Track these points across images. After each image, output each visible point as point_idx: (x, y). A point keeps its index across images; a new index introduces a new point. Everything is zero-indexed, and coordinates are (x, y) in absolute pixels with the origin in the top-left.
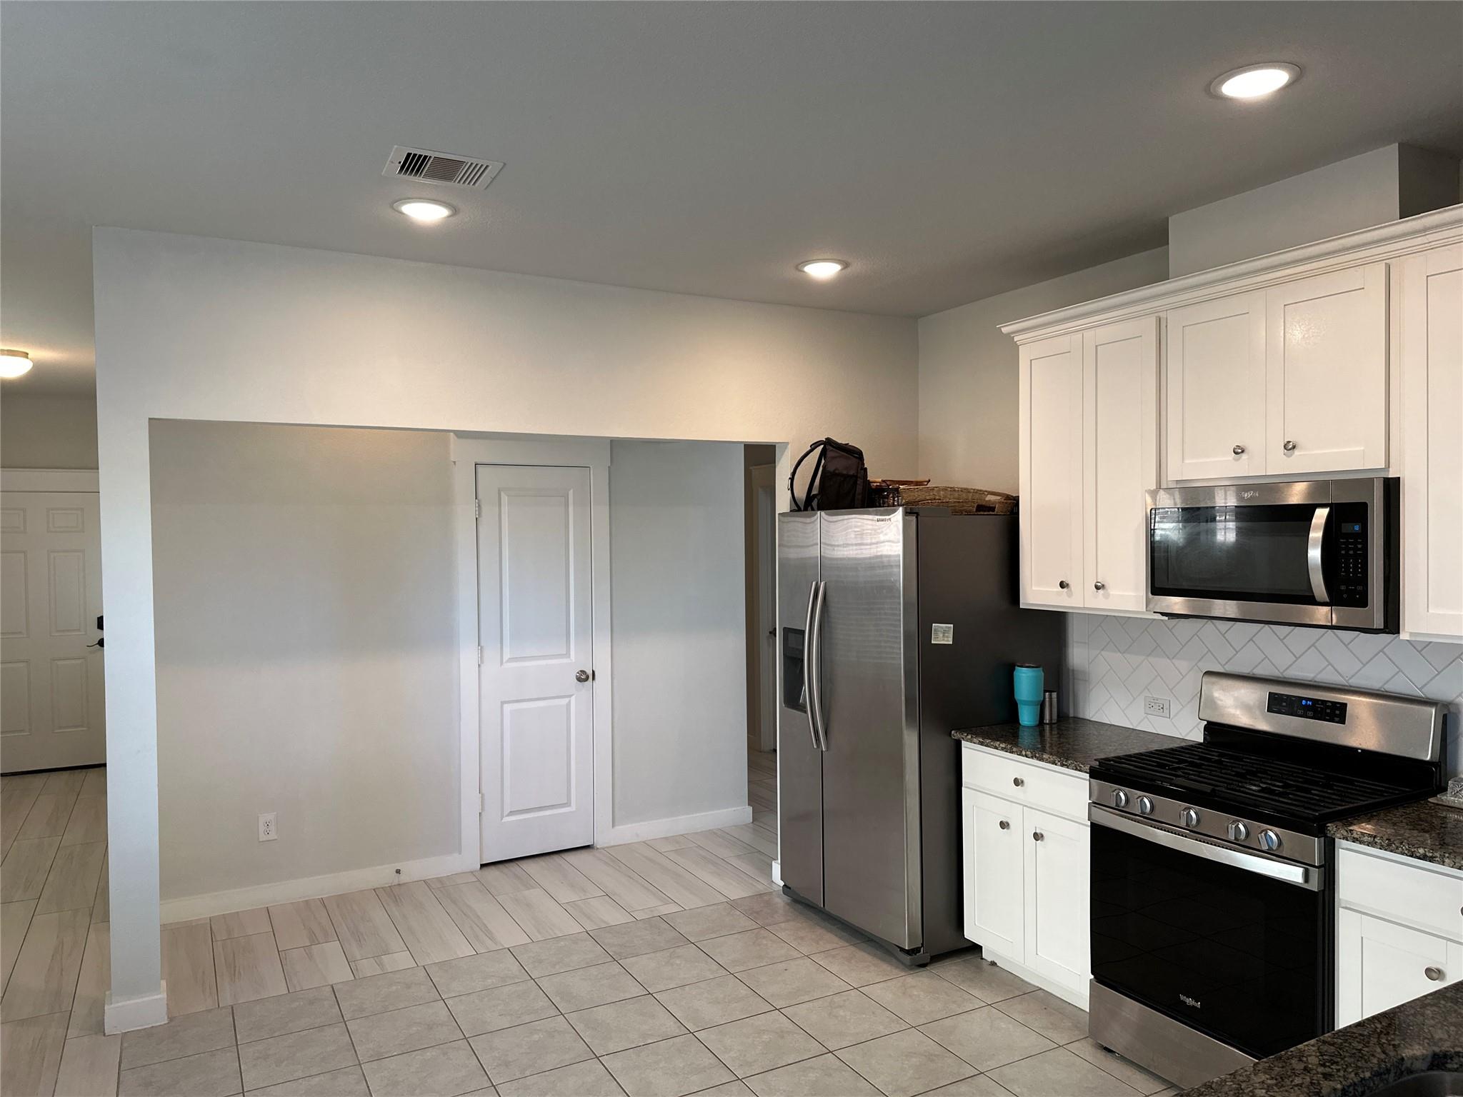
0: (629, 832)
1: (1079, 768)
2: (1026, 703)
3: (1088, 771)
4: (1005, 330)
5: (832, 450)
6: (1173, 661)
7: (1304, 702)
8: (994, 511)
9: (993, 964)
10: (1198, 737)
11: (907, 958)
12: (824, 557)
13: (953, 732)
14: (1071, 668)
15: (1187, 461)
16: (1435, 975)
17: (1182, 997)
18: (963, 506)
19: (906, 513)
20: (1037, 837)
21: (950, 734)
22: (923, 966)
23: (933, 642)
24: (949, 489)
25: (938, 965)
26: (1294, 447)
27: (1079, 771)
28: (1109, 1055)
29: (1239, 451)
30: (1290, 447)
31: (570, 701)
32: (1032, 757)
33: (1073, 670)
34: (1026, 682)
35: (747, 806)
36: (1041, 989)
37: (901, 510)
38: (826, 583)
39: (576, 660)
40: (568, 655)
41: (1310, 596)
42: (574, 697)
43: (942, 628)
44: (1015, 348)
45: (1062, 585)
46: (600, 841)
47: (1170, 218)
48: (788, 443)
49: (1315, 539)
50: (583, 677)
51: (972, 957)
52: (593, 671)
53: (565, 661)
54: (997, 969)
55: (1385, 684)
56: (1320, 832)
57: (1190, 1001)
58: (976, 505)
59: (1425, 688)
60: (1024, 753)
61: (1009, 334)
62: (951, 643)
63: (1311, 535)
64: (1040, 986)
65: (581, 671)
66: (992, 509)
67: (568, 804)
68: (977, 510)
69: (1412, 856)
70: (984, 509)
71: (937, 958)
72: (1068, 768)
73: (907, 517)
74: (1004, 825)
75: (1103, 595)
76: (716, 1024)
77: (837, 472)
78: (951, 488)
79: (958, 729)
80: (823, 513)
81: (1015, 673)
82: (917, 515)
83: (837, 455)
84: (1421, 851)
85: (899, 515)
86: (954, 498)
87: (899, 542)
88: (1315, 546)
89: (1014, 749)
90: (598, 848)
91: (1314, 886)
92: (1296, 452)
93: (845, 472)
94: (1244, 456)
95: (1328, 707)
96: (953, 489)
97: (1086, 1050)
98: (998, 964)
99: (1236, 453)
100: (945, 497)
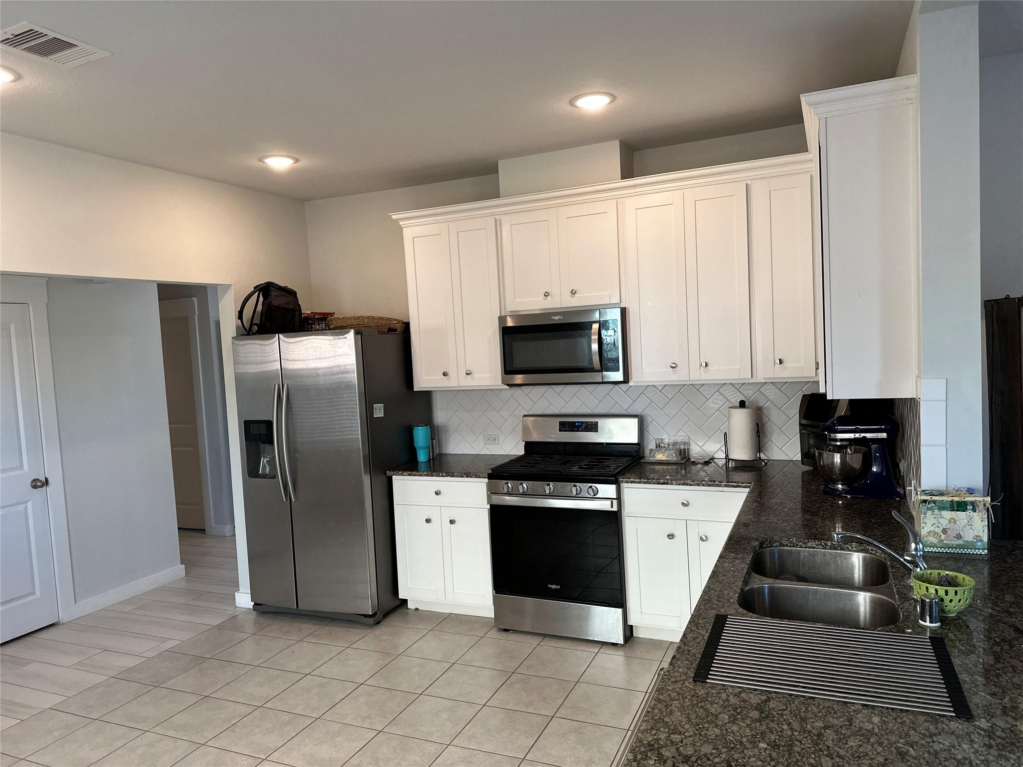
0: (91, 604)
1: (478, 476)
2: (421, 448)
3: (487, 477)
4: (394, 217)
5: (275, 291)
6: (500, 412)
7: (577, 424)
8: (396, 331)
9: (417, 609)
10: (521, 451)
11: (371, 620)
12: (286, 369)
13: (387, 472)
14: (436, 424)
15: (517, 300)
16: (671, 537)
17: (549, 586)
18: (380, 328)
19: (356, 333)
20: (452, 522)
21: (385, 474)
22: (379, 623)
23: (374, 416)
24: (371, 318)
25: (386, 620)
26: (575, 293)
27: (479, 478)
28: (508, 633)
29: (546, 295)
30: (573, 293)
31: (26, 507)
32: (447, 476)
33: (438, 426)
34: (421, 435)
35: (180, 565)
36: (451, 614)
37: (352, 331)
38: (288, 384)
39: (29, 471)
40: (21, 467)
41: (592, 368)
42: (30, 502)
43: (378, 406)
44: (401, 229)
45: (445, 374)
46: (64, 617)
47: (499, 162)
48: (231, 285)
49: (594, 339)
50: (39, 484)
51: (402, 610)
52: (46, 478)
53: (17, 472)
54: (420, 611)
55: (610, 410)
56: (616, 482)
57: (554, 587)
58: (387, 328)
59: (629, 409)
60: (441, 475)
61: (396, 220)
62: (383, 416)
63: (592, 337)
64: (451, 612)
65: (34, 480)
66: (396, 330)
67: (33, 593)
68: (388, 332)
69: (658, 484)
70: (391, 330)
71: (386, 615)
72: (471, 477)
73: (356, 336)
74: (428, 521)
75: (470, 377)
76: (272, 697)
77: (280, 306)
78: (372, 317)
79: (390, 470)
80: (280, 335)
81: (414, 431)
82: (361, 334)
83: (279, 294)
84: (662, 481)
85: (351, 335)
86: (374, 324)
87: (353, 355)
88: (595, 342)
89: (434, 474)
90: (64, 624)
91: (615, 509)
92: (576, 295)
93: (286, 306)
94: (549, 298)
95: (589, 425)
96: (373, 318)
97: (494, 634)
98: (420, 609)
99: (545, 296)
100: (368, 323)
